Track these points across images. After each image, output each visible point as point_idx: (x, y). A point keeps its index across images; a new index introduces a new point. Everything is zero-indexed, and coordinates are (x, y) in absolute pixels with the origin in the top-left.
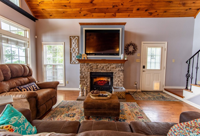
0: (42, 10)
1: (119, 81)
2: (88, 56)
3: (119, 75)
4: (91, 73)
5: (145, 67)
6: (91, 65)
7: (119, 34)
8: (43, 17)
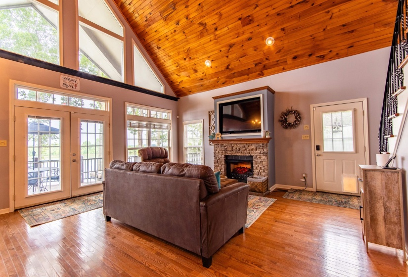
0: (182, 89)
1: (261, 168)
2: (223, 136)
3: (261, 160)
4: (226, 157)
5: (321, 148)
6: (225, 146)
7: (259, 101)
8: (184, 94)
